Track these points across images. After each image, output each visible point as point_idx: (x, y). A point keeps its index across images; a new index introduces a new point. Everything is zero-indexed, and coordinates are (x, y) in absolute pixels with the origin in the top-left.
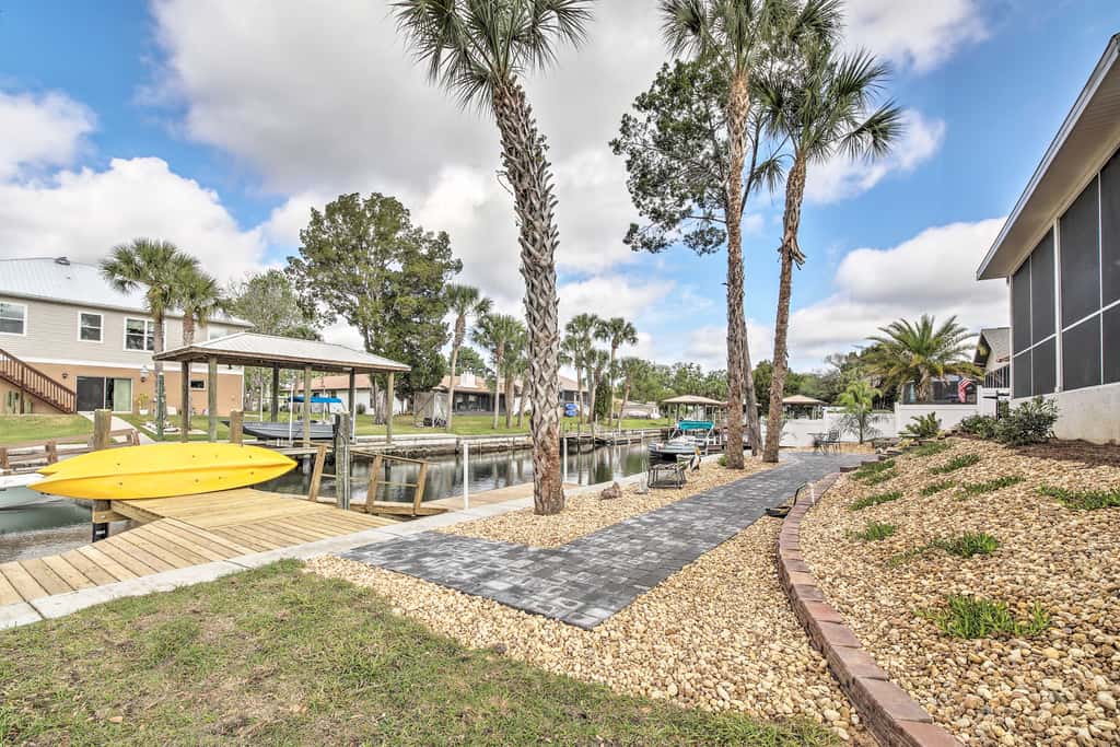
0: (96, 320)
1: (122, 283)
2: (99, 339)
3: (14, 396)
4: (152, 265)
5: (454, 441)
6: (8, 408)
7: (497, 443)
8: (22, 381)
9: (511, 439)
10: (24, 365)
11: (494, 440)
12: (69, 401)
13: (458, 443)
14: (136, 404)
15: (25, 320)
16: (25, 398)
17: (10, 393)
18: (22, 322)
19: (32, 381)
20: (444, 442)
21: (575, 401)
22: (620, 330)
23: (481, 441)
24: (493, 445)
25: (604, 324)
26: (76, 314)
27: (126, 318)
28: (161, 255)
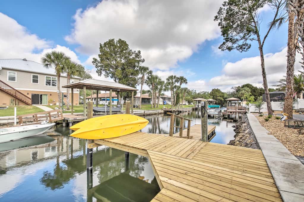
0: (37, 77)
1: (47, 65)
2: (38, 83)
3: (13, 100)
4: (58, 59)
5: (143, 112)
6: (11, 104)
7: (154, 112)
8: (16, 96)
9: (157, 111)
10: (16, 90)
11: (153, 111)
12: (30, 101)
13: (144, 112)
14: (49, 102)
15: (16, 77)
16: (16, 101)
17: (12, 99)
18: (15, 77)
19: (19, 96)
20: (141, 112)
21: (166, 100)
22: (182, 80)
23: (150, 112)
24: (153, 113)
25: (178, 78)
26: (31, 75)
27: (45, 76)
28: (60, 56)
